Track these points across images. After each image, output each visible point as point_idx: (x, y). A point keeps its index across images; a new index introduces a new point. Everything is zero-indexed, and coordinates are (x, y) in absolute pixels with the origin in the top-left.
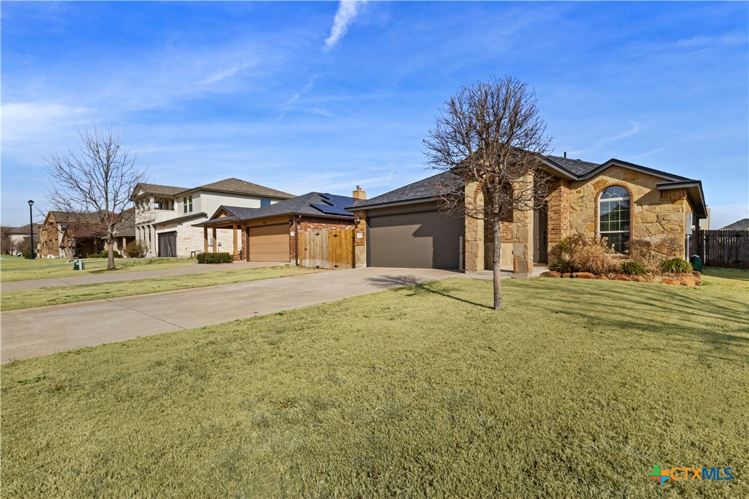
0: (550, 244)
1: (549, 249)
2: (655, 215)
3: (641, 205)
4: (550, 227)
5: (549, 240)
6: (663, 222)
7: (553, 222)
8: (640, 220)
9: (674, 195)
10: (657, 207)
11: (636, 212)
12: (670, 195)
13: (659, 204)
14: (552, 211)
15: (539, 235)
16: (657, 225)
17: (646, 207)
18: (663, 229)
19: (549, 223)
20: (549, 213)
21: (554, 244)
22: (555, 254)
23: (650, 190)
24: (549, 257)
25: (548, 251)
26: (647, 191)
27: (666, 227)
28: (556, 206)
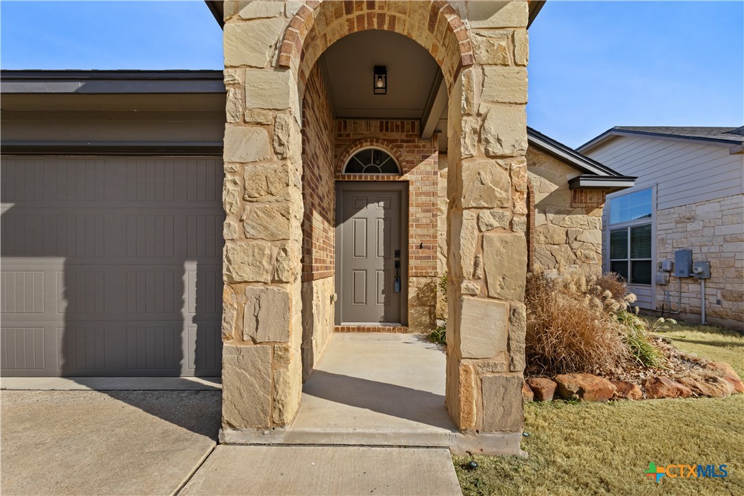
0: (413, 280)
1: (412, 293)
2: (563, 231)
3: (545, 213)
4: (414, 242)
5: (412, 272)
6: (576, 245)
7: (419, 231)
8: (542, 238)
9: (591, 199)
10: (567, 218)
11: (537, 224)
12: (586, 197)
13: (569, 213)
14: (417, 206)
15: (385, 258)
16: (566, 249)
17: (551, 216)
18: (574, 257)
19: (412, 231)
20: (412, 210)
21: (423, 281)
22: (422, 304)
23: (557, 187)
24: (411, 311)
25: (410, 297)
26: (554, 187)
27: (579, 253)
28: (427, 194)
